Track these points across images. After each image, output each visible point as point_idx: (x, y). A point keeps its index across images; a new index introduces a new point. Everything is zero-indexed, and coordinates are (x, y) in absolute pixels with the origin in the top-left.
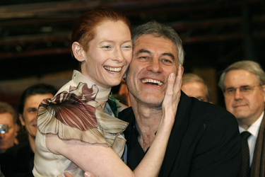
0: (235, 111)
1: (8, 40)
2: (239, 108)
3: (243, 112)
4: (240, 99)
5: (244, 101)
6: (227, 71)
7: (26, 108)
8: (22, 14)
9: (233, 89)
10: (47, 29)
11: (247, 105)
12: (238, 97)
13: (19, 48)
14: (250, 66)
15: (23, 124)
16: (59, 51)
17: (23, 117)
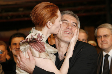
1: (4, 14)
2: (103, 45)
3: (105, 46)
5: (105, 41)
6: (98, 29)
7: (12, 43)
9: (100, 37)
11: (107, 43)
12: (103, 40)
13: (9, 18)
14: (107, 26)
16: (26, 19)
17: (11, 47)
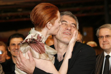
0: (103, 46)
1: (3, 14)
2: (105, 45)
4: (105, 41)
5: (107, 42)
6: (100, 29)
7: (10, 44)
8: (9, 3)
9: (102, 37)
10: (20, 10)
11: (109, 44)
12: (104, 40)
13: (8, 18)
15: (9, 51)
16: (25, 19)
17: (9, 48)
